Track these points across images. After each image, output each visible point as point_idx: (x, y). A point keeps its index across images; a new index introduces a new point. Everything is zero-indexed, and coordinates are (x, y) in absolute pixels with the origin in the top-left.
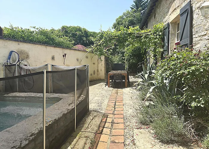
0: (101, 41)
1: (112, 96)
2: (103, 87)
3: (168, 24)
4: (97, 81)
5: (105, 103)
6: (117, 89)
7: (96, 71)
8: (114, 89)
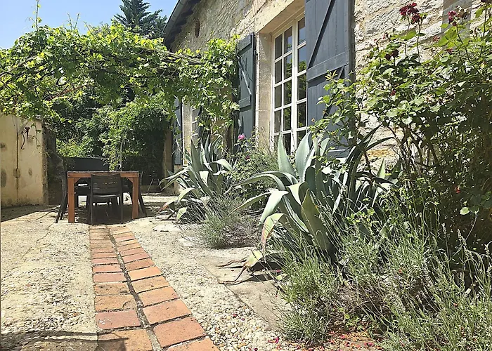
0: (39, 59)
1: (98, 250)
2: (45, 224)
3: (253, 37)
4: (14, 209)
5: (80, 279)
6: (104, 227)
7: (10, 176)
8: (91, 227)
